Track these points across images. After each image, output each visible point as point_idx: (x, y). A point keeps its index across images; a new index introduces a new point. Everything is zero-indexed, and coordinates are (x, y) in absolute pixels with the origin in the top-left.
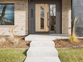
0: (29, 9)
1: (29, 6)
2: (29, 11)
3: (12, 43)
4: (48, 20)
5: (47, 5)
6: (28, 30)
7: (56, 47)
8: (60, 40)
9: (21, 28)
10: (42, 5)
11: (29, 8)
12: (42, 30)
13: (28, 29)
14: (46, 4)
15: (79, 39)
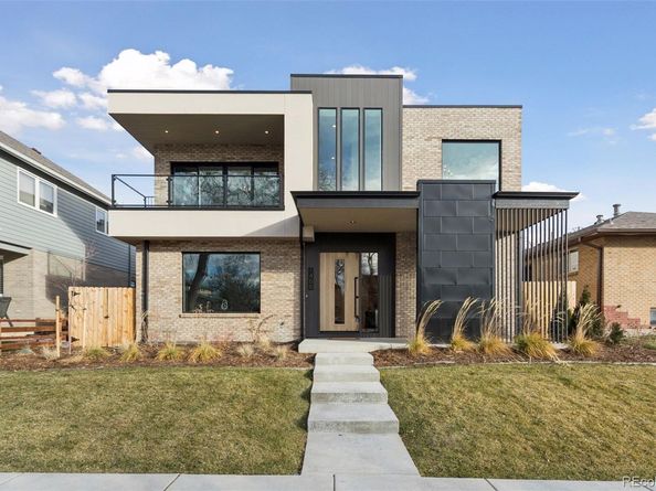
0: (302, 268)
1: (302, 259)
2: (302, 273)
3: (273, 357)
4: (356, 297)
5: (352, 255)
6: (299, 327)
7: (376, 366)
8: (386, 351)
9: (280, 321)
10: (340, 255)
11: (302, 264)
12: (340, 328)
13: (298, 322)
14: (350, 254)
15: (433, 349)
